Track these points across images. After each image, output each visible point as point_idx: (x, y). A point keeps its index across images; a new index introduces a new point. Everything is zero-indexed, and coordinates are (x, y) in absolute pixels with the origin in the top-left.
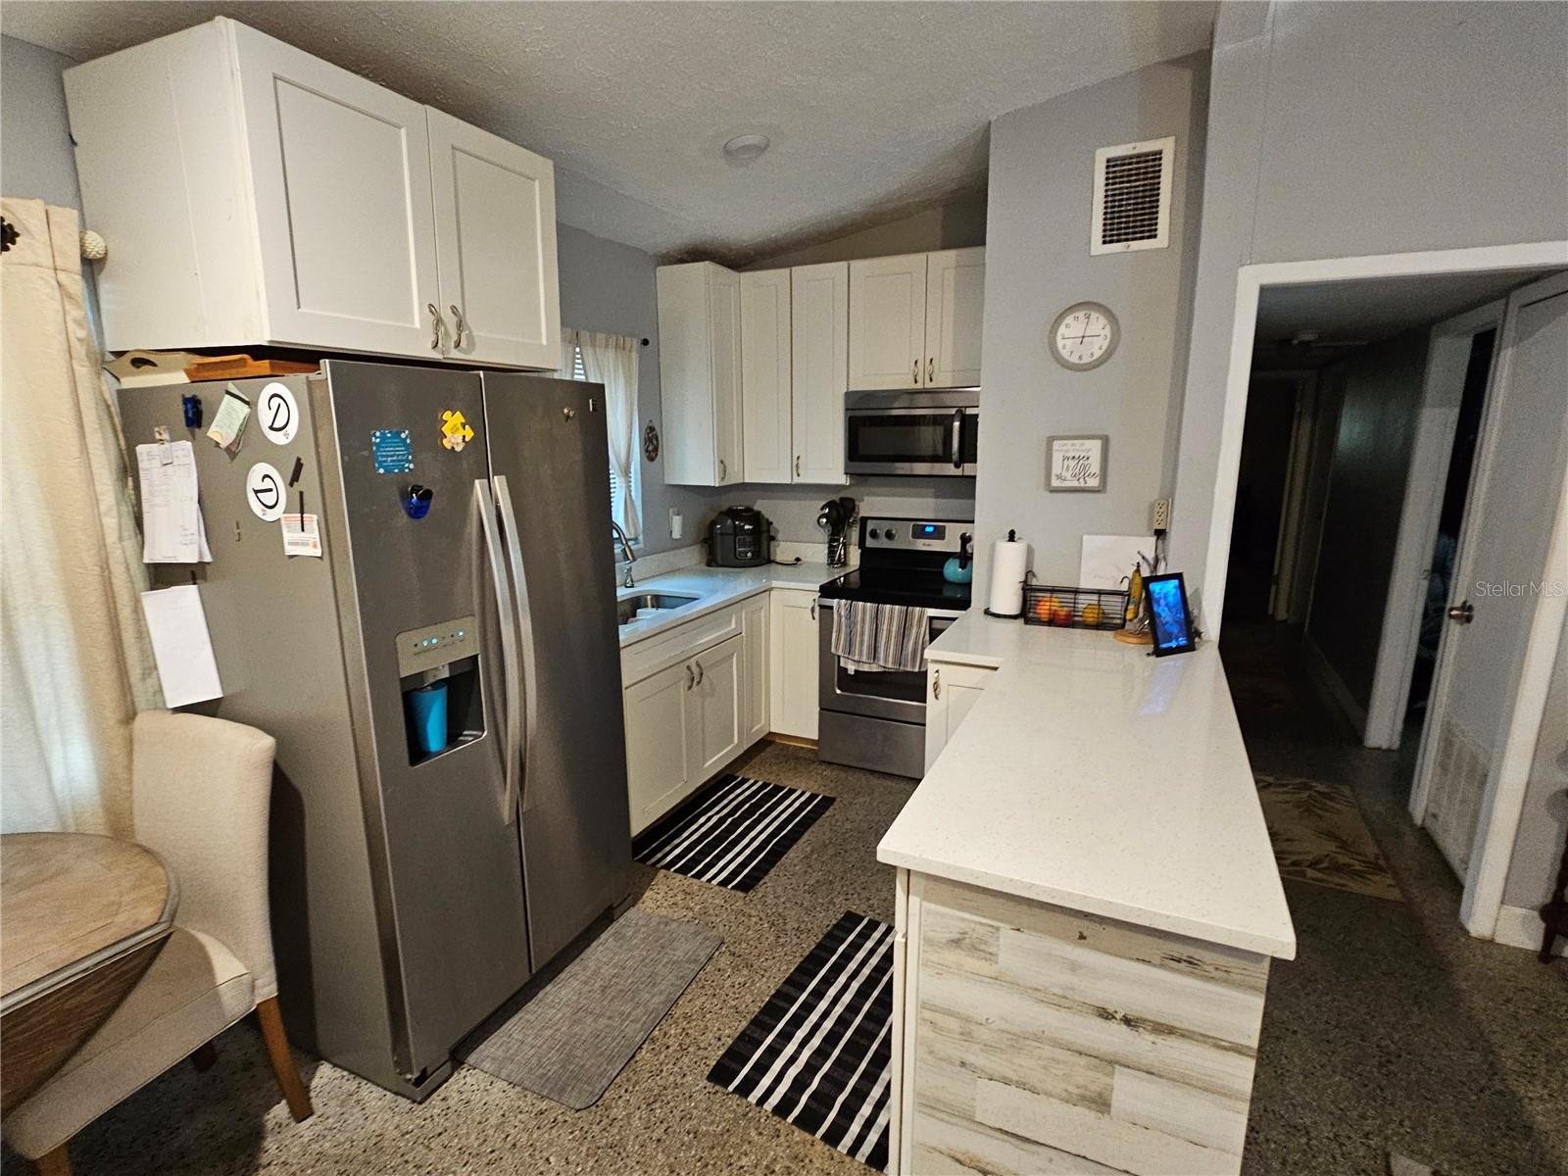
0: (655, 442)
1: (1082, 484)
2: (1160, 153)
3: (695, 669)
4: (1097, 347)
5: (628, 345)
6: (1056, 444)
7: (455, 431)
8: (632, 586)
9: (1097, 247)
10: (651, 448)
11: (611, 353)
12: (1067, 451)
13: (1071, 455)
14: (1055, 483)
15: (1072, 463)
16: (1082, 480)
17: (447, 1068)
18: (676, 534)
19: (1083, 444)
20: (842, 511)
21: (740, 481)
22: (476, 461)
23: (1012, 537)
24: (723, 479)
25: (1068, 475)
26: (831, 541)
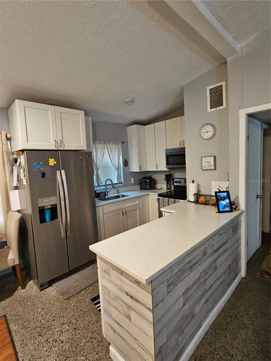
0: (127, 163)
1: (210, 168)
2: (222, 85)
3: (124, 212)
4: (210, 134)
5: (119, 143)
6: (203, 158)
7: (52, 162)
8: (119, 193)
9: (209, 110)
10: (126, 164)
11: (114, 145)
12: (206, 160)
13: (207, 161)
14: (204, 168)
15: (207, 163)
16: (210, 167)
17: (47, 285)
18: (133, 182)
19: (209, 158)
20: (169, 177)
21: (146, 170)
22: (56, 167)
23: (193, 182)
24: (140, 170)
25: (206, 166)
26: (167, 184)
